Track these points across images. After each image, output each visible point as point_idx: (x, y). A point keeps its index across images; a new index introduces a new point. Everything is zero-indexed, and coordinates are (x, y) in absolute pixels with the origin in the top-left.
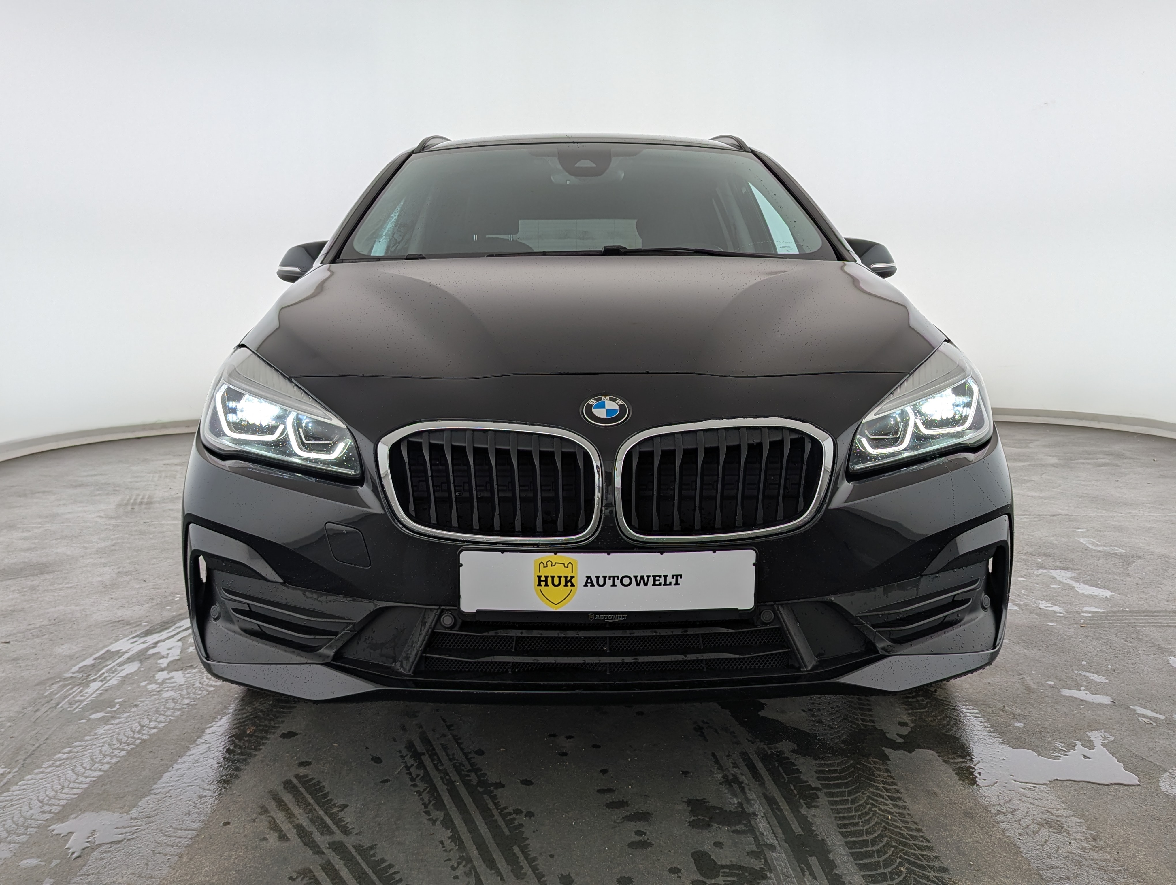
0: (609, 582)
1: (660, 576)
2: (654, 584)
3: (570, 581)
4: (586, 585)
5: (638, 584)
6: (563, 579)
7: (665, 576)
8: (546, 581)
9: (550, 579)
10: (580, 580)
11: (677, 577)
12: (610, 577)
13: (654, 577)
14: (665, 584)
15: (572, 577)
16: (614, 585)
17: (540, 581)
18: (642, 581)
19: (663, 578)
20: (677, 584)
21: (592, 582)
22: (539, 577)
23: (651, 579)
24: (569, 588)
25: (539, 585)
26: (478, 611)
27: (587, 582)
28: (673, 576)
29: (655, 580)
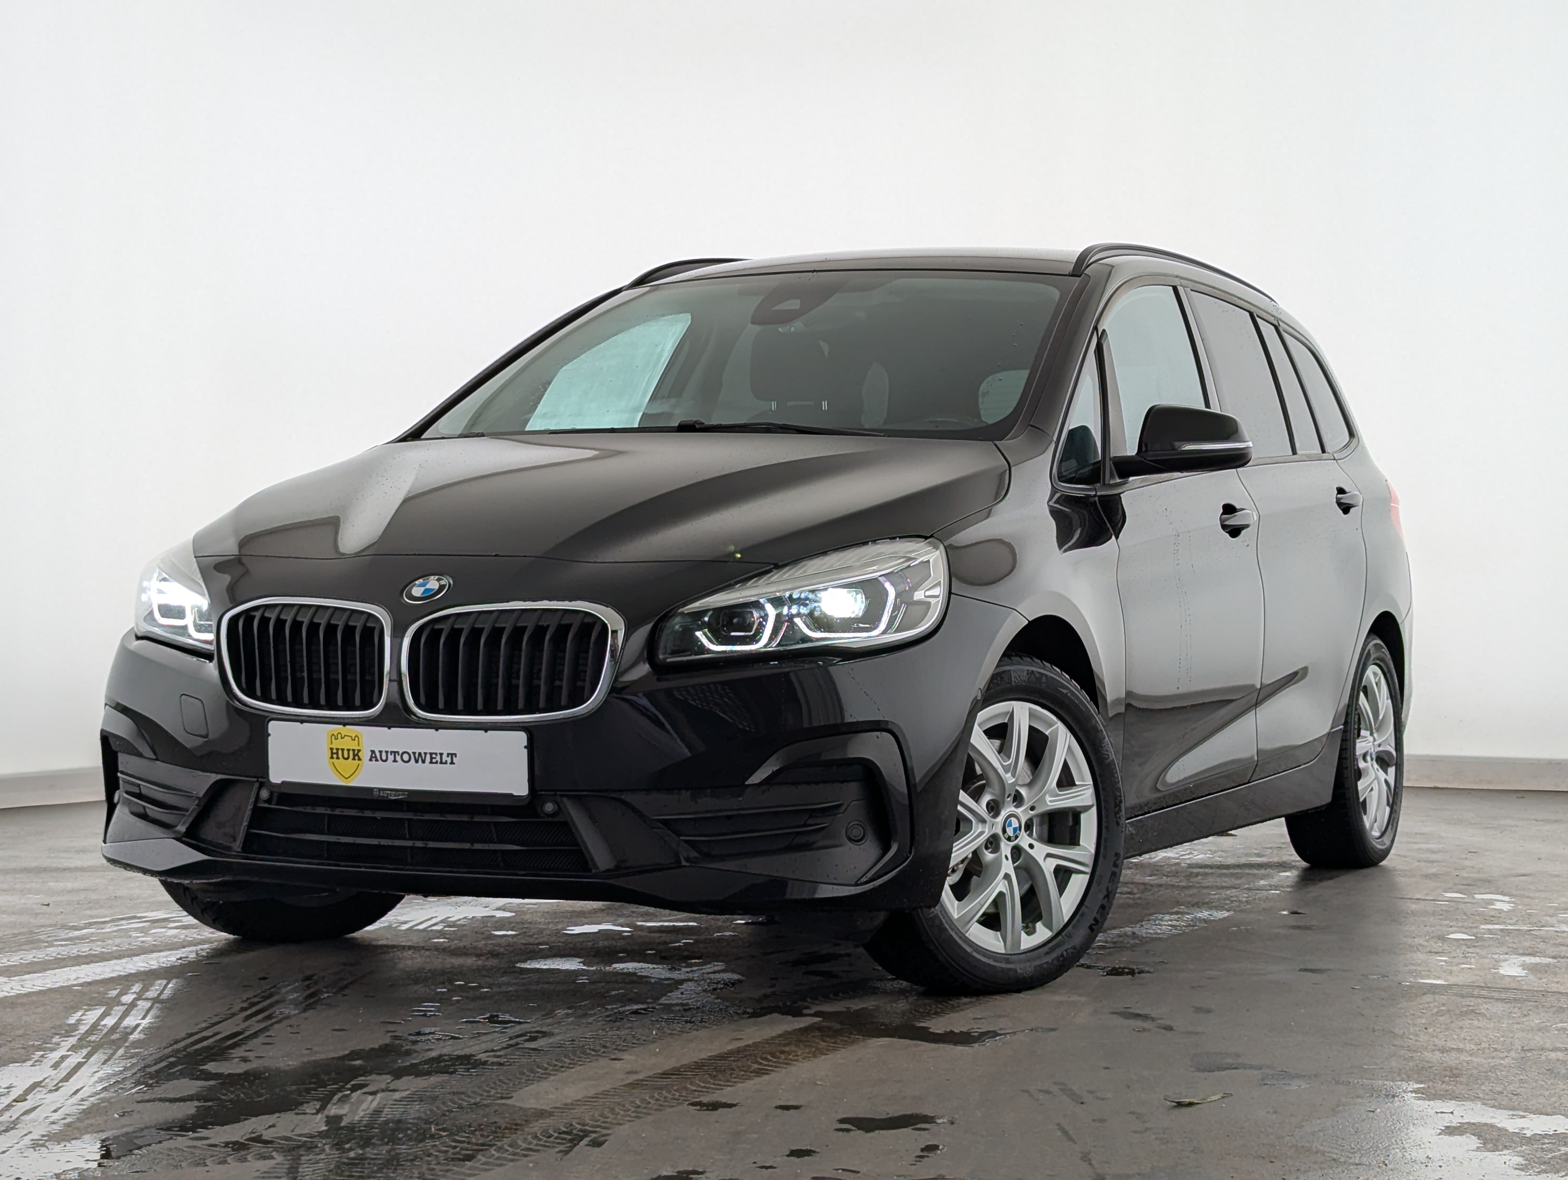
0: (391, 758)
1: (436, 754)
2: (431, 762)
3: (357, 755)
4: (371, 760)
5: (417, 761)
6: (351, 753)
7: (441, 754)
8: (337, 753)
9: (340, 752)
10: (365, 755)
11: (452, 755)
12: (391, 752)
13: (431, 754)
14: (441, 763)
15: (359, 751)
16: (395, 761)
17: (332, 753)
18: (419, 758)
19: (439, 756)
20: (452, 763)
21: (376, 757)
22: (332, 749)
23: (428, 756)
24: (357, 762)
25: (332, 758)
26: (283, 783)
27: (371, 757)
28: (448, 755)
29: (432, 758)
